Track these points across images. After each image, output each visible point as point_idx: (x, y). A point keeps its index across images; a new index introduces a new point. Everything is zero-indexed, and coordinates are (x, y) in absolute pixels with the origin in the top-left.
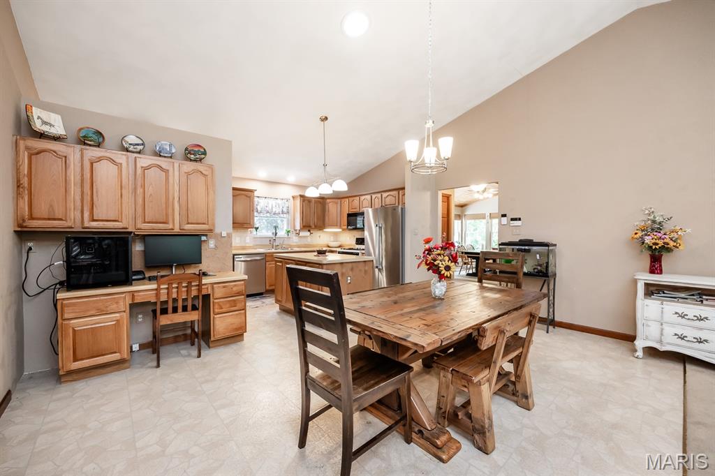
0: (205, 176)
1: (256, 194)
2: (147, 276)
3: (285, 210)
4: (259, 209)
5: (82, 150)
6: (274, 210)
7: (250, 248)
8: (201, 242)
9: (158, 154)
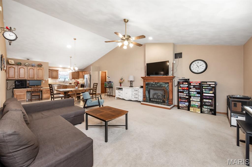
0: (42, 70)
1: (59, 71)
2: (30, 87)
3: (68, 74)
4: (60, 74)
5: (18, 66)
6: (65, 74)
7: (57, 83)
8: (41, 81)
9: (32, 66)
